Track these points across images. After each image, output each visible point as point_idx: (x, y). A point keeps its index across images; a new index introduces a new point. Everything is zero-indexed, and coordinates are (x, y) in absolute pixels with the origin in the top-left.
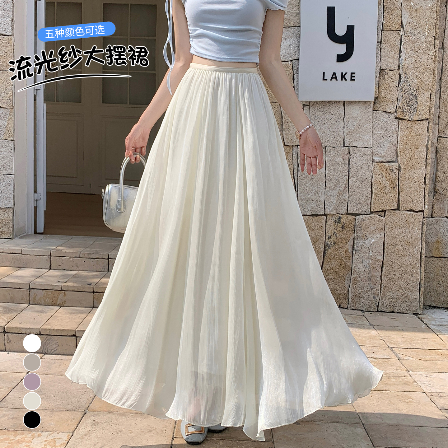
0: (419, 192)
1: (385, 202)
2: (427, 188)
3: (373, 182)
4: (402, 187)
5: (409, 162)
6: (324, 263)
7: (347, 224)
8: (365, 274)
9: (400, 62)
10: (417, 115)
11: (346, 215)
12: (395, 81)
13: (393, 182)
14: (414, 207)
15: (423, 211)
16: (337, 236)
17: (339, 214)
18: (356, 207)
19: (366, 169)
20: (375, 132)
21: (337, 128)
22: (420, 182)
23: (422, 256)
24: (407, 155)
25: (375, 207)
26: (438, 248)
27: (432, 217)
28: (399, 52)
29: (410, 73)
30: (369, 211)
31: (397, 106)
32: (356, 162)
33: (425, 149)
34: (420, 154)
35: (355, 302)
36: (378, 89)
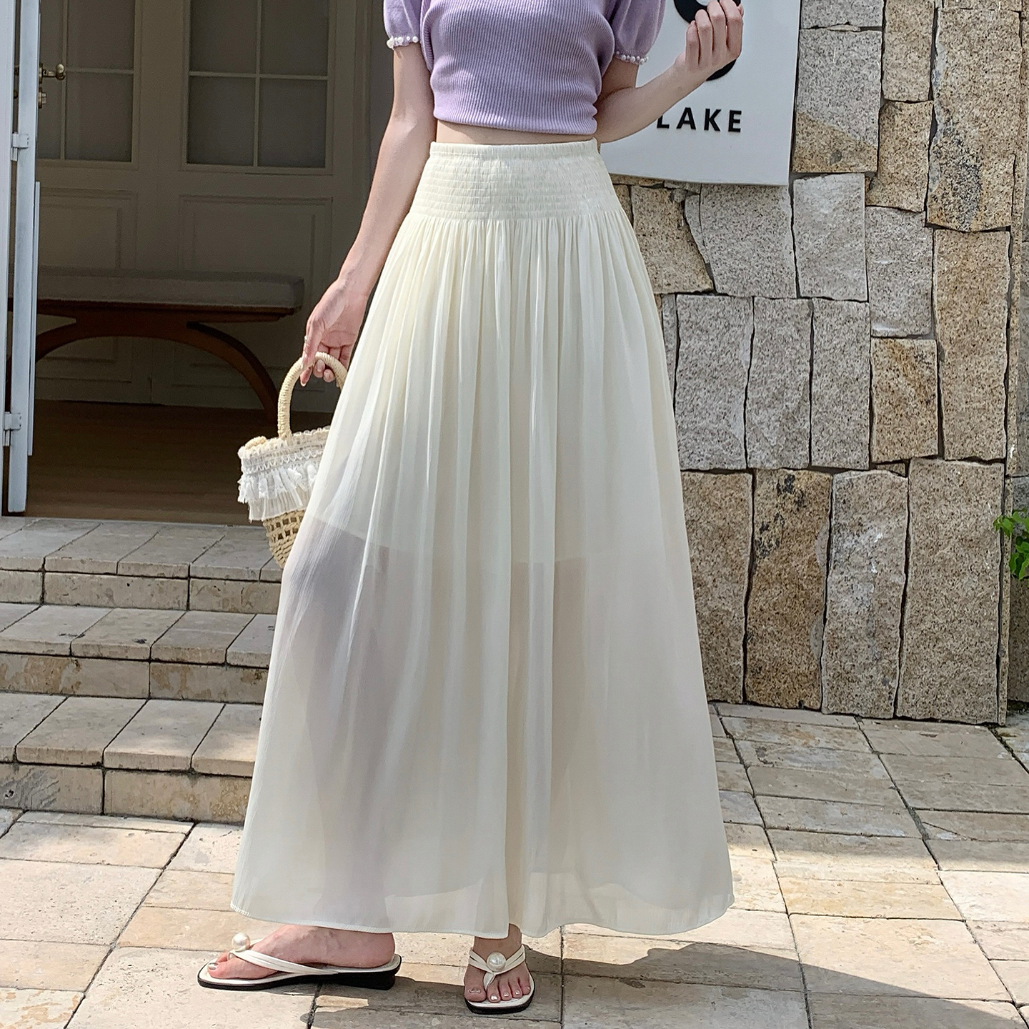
1: (905, 439)
2: (1012, 400)
3: (874, 388)
4: (947, 399)
5: (962, 336)
6: (752, 594)
7: (810, 494)
8: (861, 620)
9: (933, 81)
10: (980, 219)
11: (807, 472)
12: (922, 132)
13: (925, 388)
14: (981, 449)
15: (1003, 461)
16: (786, 524)
17: (789, 469)
18: (833, 452)
19: (855, 357)
20: (873, 260)
21: (777, 250)
22: (992, 387)
23: (1005, 574)
24: (958, 319)
25: (880, 451)
28: (932, 52)
29: (961, 110)
30: (868, 462)
31: (929, 194)
32: (830, 337)
33: (1005, 303)
34: (992, 316)
35: (837, 694)
36: (878, 152)
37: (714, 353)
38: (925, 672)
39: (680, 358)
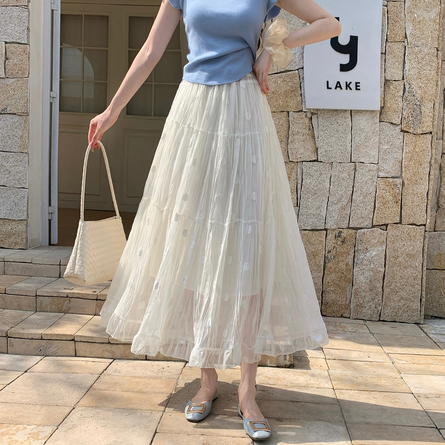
0: (421, 206)
1: (387, 216)
2: (429, 202)
3: (376, 197)
4: (405, 201)
5: (412, 177)
6: (324, 276)
7: (347, 238)
8: (367, 285)
10: (421, 128)
11: (347, 229)
13: (396, 197)
14: (416, 221)
15: (425, 225)
16: (337, 250)
17: (340, 228)
18: (358, 221)
19: (371, 185)
20: (381, 146)
21: (345, 142)
22: (422, 197)
23: (424, 267)
24: (411, 171)
25: (377, 221)
26: (440, 261)
27: (435, 231)
30: (371, 225)
32: (362, 177)
33: (428, 165)
34: (423, 170)
35: (357, 312)
36: (384, 99)
37: (315, 184)
38: (392, 304)
39: (302, 186)
